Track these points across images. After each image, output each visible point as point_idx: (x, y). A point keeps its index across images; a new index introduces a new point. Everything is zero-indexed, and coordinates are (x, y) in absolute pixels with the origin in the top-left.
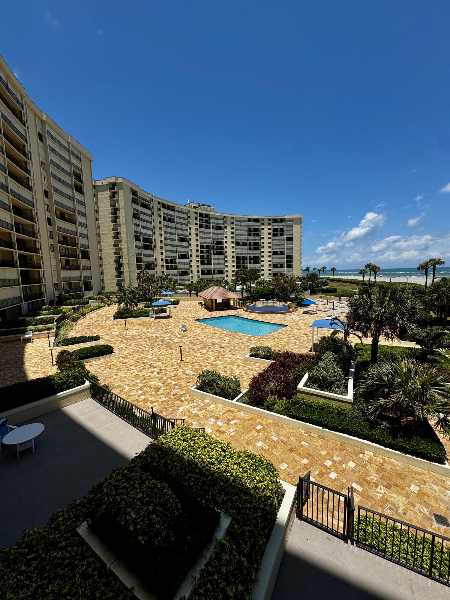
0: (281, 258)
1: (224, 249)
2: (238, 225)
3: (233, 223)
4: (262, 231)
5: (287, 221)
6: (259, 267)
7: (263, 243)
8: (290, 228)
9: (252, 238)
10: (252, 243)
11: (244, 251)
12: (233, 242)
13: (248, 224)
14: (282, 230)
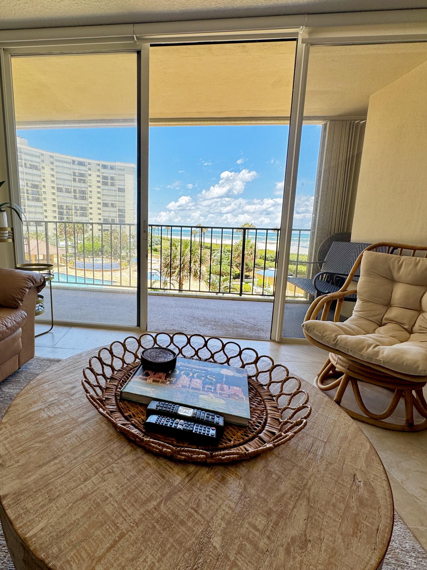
0: (113, 212)
1: (42, 195)
2: (60, 167)
3: (52, 163)
4: (89, 178)
5: (119, 169)
7: (91, 192)
8: (121, 178)
9: (77, 184)
10: (77, 191)
11: (68, 200)
12: (53, 188)
13: (72, 166)
14: (112, 178)
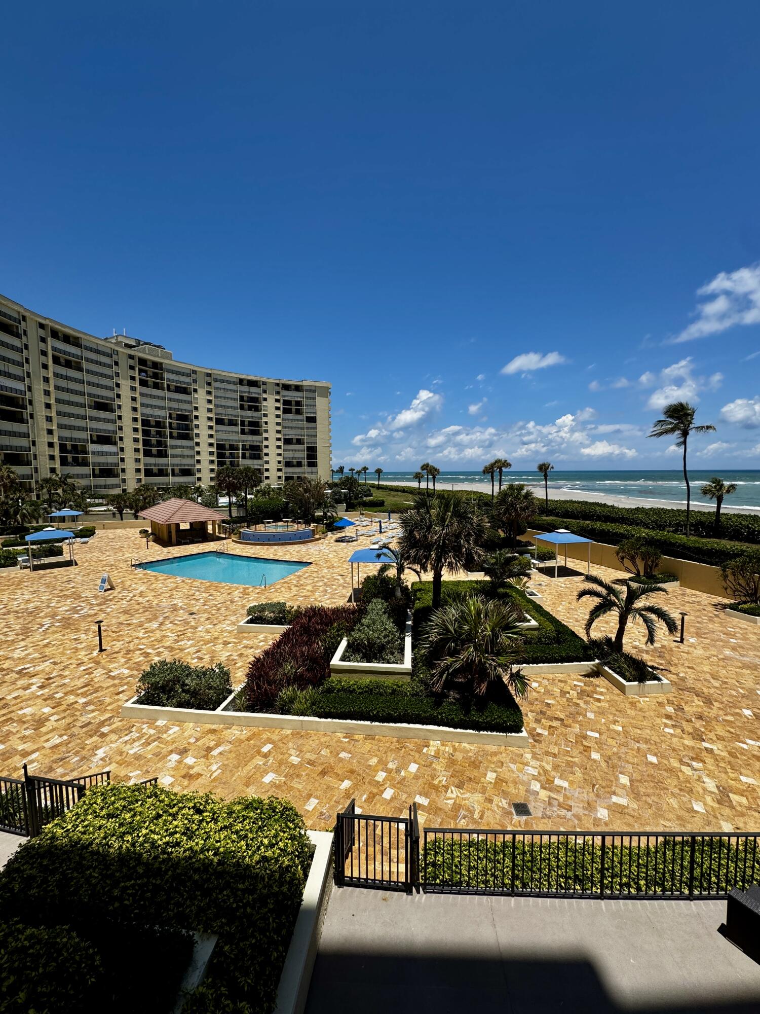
0: (299, 451)
1: (192, 430)
2: (220, 389)
3: (209, 384)
4: (265, 403)
5: (307, 391)
6: (260, 465)
7: (266, 423)
8: (310, 402)
9: (247, 413)
10: (247, 423)
11: (233, 435)
12: (210, 419)
13: (239, 388)
14: (298, 403)
